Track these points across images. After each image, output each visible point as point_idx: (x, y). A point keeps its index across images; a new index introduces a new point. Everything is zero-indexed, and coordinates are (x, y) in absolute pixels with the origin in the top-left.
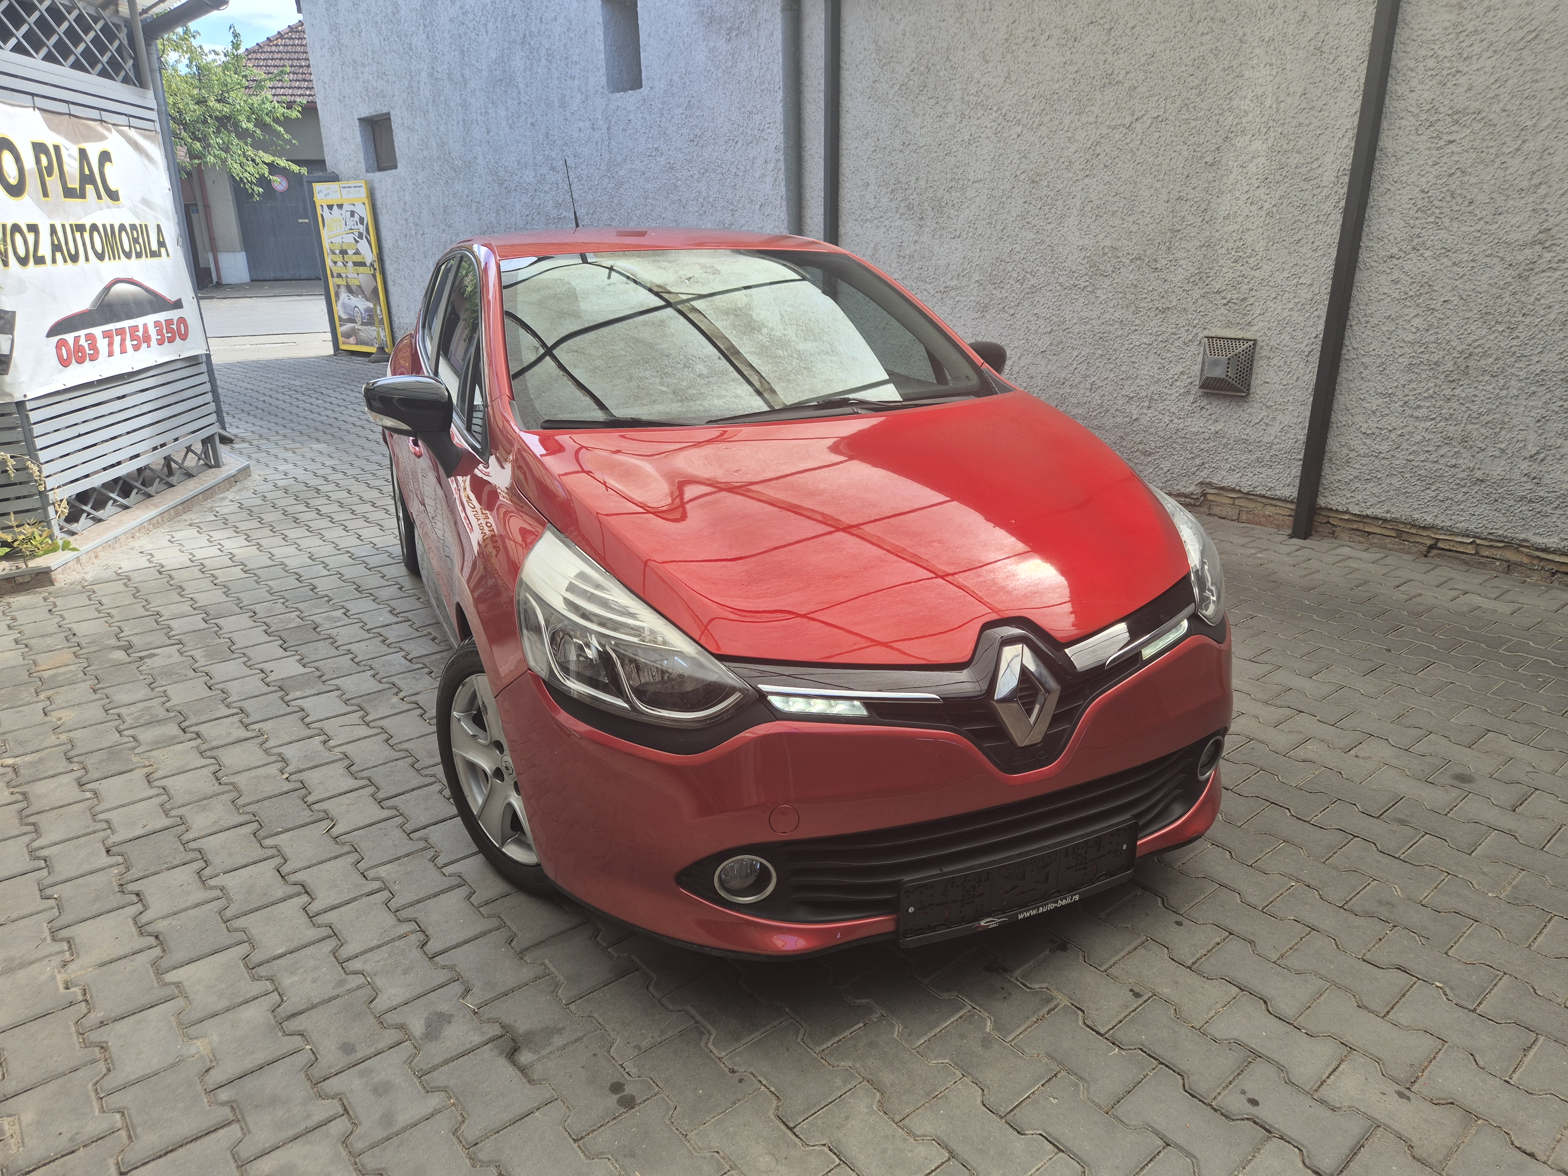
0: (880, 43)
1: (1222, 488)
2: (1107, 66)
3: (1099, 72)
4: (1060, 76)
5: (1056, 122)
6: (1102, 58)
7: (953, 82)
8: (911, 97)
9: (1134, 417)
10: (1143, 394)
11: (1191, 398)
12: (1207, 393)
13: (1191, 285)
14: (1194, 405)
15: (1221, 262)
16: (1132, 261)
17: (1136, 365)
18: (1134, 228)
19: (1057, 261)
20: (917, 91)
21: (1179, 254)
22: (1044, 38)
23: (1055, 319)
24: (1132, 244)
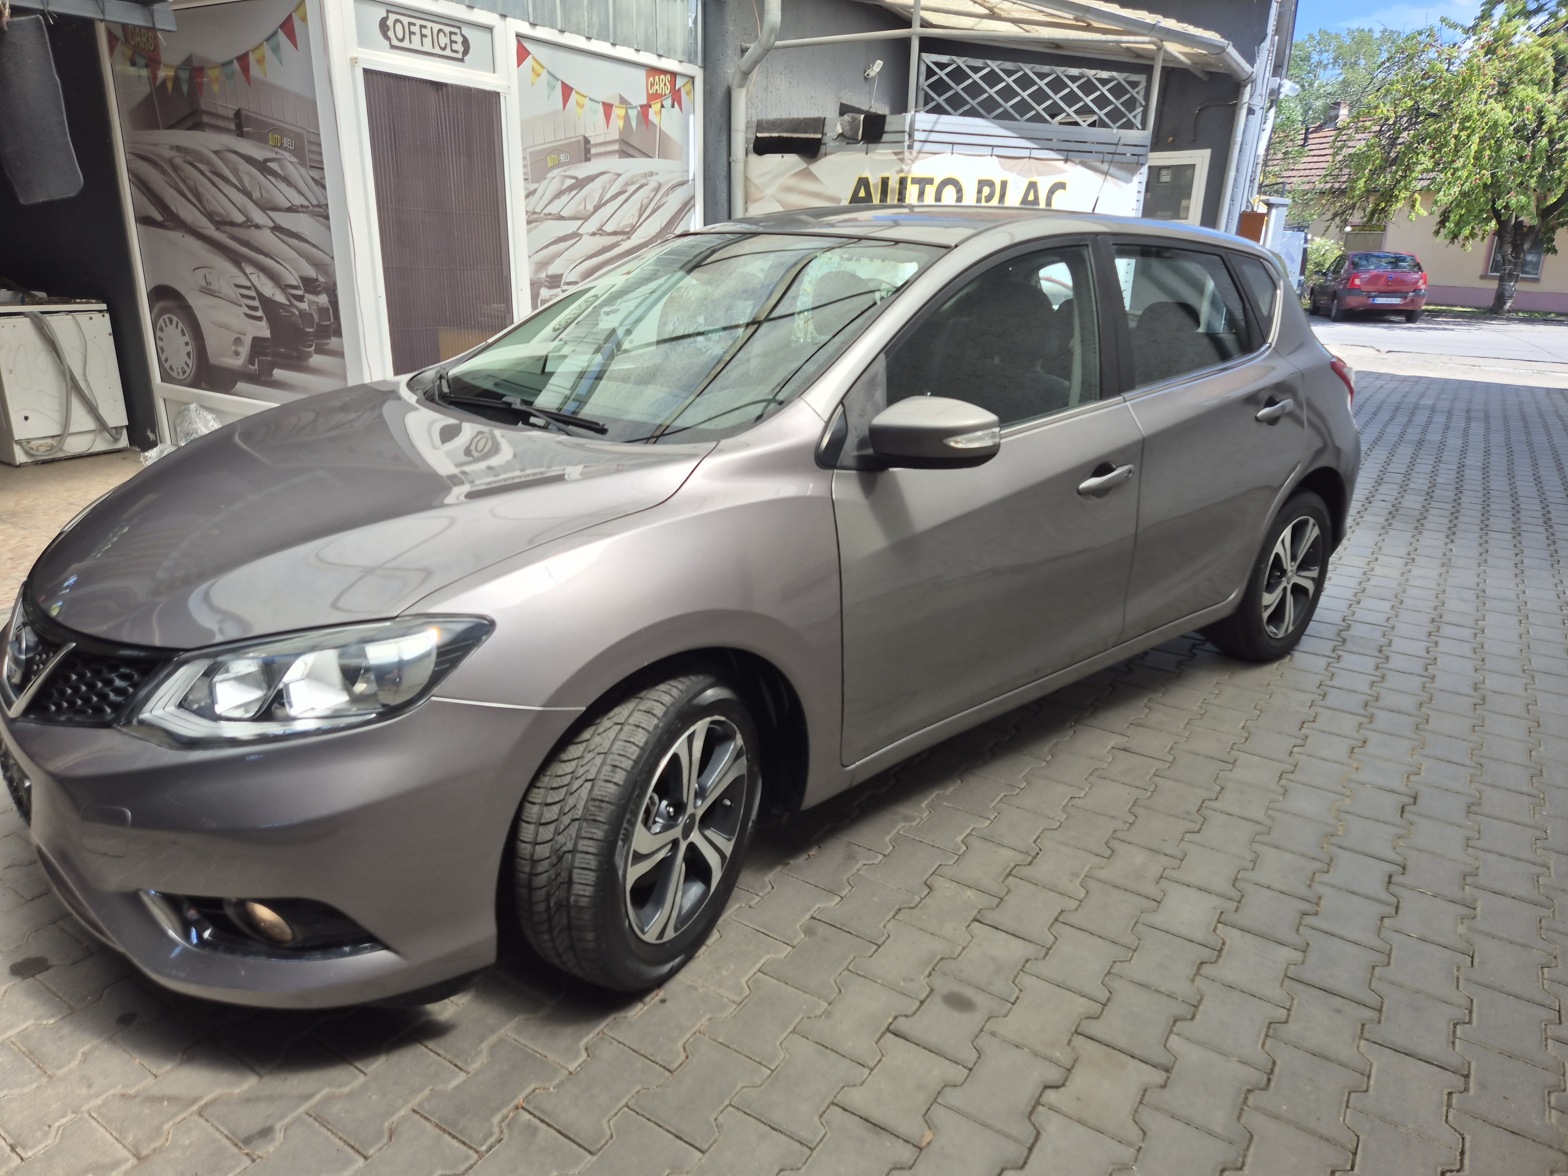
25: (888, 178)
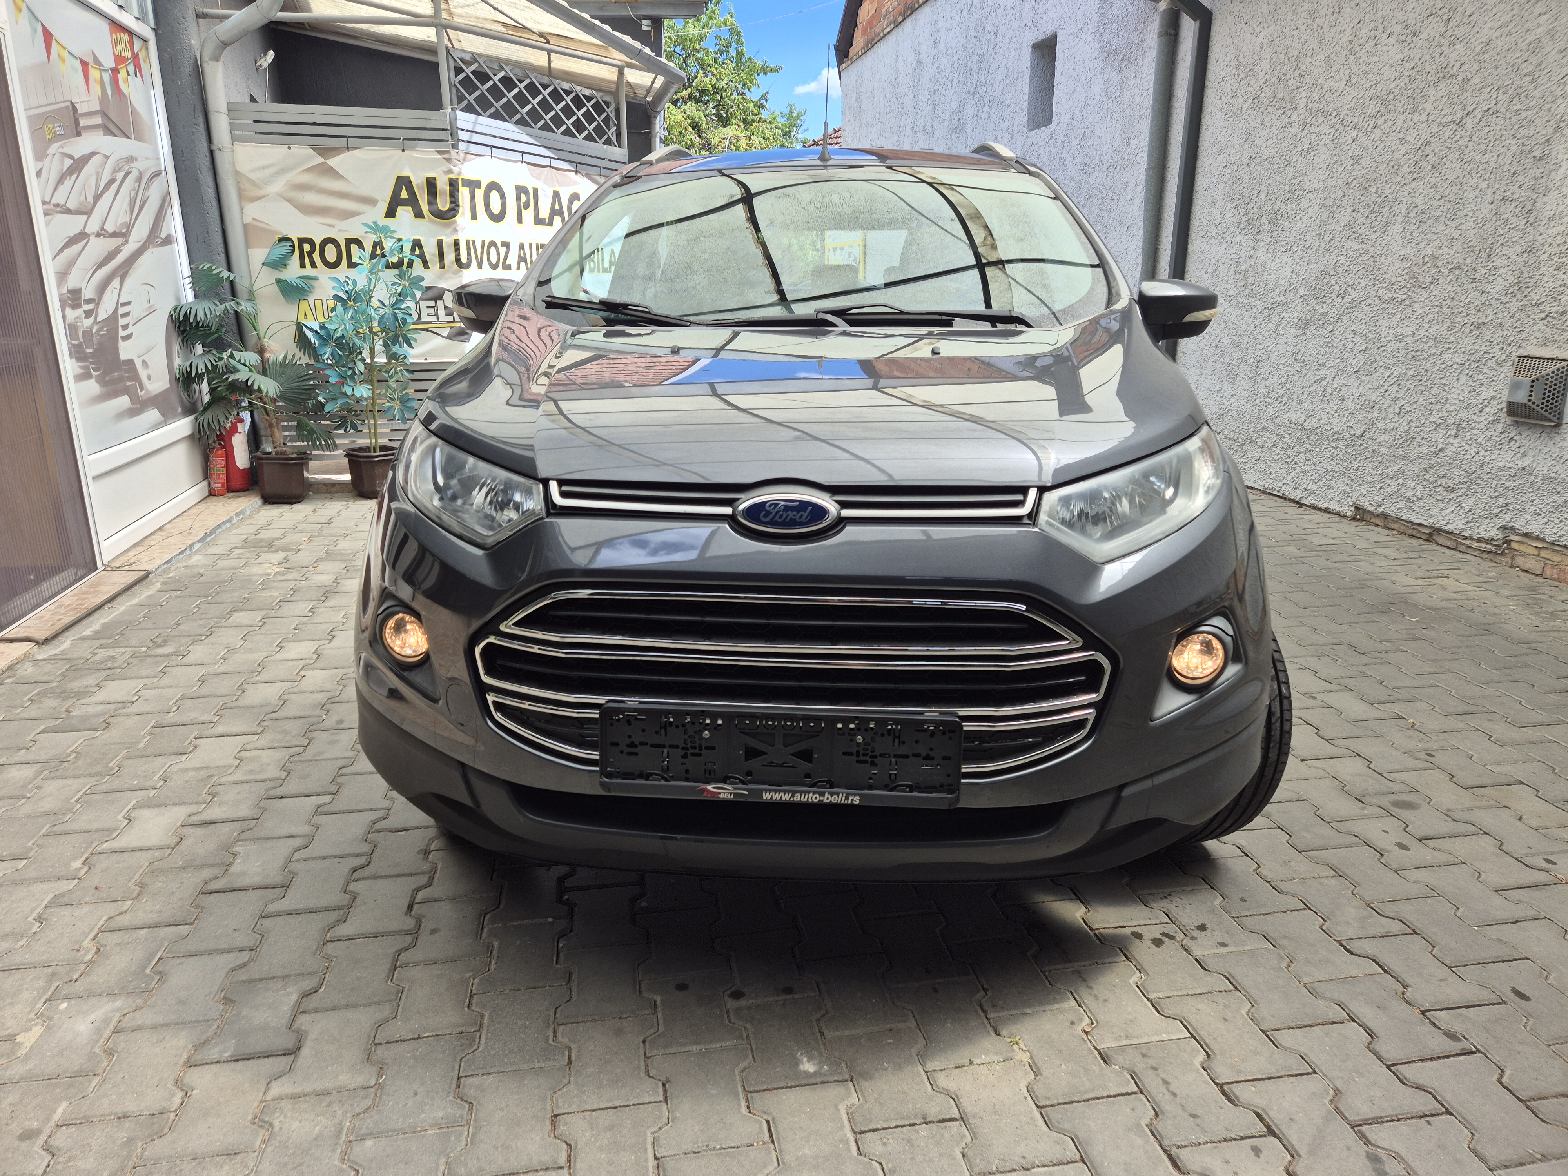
0: (1241, 58)
1: (1526, 535)
2: (1442, 59)
3: (1434, 67)
4: (1397, 74)
5: (1390, 123)
6: (1439, 50)
7: (1300, 90)
8: (1262, 110)
9: (1440, 446)
10: (1451, 421)
11: (1500, 427)
12: (1517, 422)
13: (1509, 296)
14: (1503, 436)
15: (1543, 269)
16: (1451, 270)
17: (1446, 388)
18: (1456, 234)
19: (1377, 273)
20: (1268, 103)
21: (1498, 263)
22: (1385, 36)
23: (1371, 336)
24: (1452, 252)
25: (435, 179)
